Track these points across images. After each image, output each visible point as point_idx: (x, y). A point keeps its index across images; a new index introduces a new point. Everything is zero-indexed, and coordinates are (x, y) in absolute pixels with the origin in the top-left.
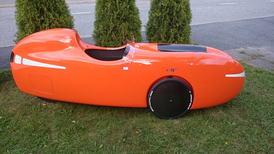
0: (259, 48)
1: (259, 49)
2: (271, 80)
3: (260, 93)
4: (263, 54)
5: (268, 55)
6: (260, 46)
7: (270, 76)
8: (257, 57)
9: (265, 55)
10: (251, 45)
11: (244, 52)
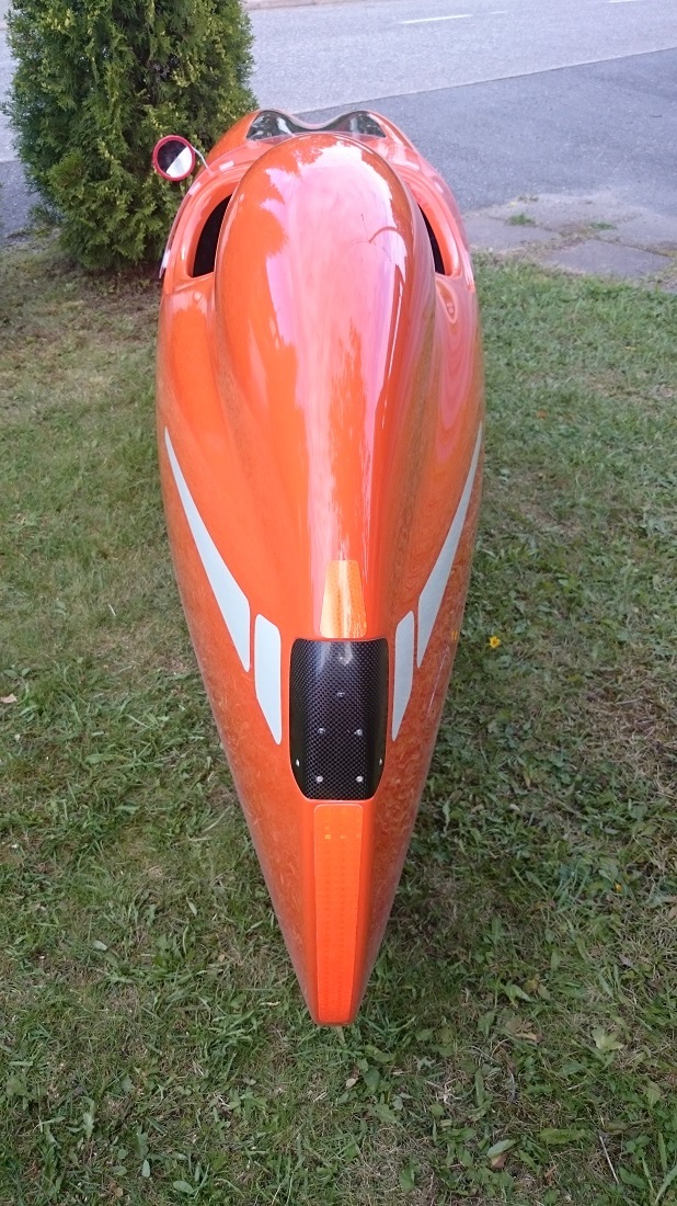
0: (591, 194)
1: (590, 198)
2: (659, 326)
3: (618, 388)
4: (608, 218)
5: (630, 219)
6: (592, 185)
7: (651, 309)
8: (583, 232)
9: (619, 221)
10: (553, 186)
11: (527, 217)
